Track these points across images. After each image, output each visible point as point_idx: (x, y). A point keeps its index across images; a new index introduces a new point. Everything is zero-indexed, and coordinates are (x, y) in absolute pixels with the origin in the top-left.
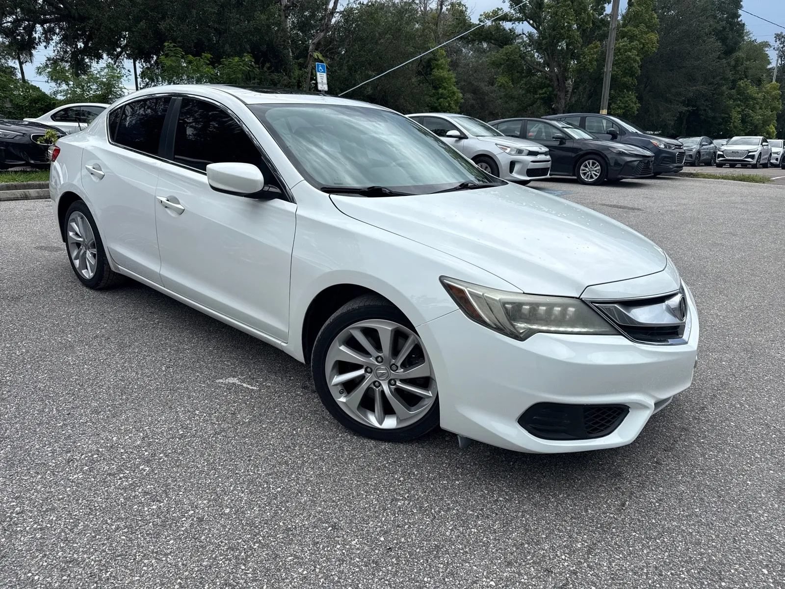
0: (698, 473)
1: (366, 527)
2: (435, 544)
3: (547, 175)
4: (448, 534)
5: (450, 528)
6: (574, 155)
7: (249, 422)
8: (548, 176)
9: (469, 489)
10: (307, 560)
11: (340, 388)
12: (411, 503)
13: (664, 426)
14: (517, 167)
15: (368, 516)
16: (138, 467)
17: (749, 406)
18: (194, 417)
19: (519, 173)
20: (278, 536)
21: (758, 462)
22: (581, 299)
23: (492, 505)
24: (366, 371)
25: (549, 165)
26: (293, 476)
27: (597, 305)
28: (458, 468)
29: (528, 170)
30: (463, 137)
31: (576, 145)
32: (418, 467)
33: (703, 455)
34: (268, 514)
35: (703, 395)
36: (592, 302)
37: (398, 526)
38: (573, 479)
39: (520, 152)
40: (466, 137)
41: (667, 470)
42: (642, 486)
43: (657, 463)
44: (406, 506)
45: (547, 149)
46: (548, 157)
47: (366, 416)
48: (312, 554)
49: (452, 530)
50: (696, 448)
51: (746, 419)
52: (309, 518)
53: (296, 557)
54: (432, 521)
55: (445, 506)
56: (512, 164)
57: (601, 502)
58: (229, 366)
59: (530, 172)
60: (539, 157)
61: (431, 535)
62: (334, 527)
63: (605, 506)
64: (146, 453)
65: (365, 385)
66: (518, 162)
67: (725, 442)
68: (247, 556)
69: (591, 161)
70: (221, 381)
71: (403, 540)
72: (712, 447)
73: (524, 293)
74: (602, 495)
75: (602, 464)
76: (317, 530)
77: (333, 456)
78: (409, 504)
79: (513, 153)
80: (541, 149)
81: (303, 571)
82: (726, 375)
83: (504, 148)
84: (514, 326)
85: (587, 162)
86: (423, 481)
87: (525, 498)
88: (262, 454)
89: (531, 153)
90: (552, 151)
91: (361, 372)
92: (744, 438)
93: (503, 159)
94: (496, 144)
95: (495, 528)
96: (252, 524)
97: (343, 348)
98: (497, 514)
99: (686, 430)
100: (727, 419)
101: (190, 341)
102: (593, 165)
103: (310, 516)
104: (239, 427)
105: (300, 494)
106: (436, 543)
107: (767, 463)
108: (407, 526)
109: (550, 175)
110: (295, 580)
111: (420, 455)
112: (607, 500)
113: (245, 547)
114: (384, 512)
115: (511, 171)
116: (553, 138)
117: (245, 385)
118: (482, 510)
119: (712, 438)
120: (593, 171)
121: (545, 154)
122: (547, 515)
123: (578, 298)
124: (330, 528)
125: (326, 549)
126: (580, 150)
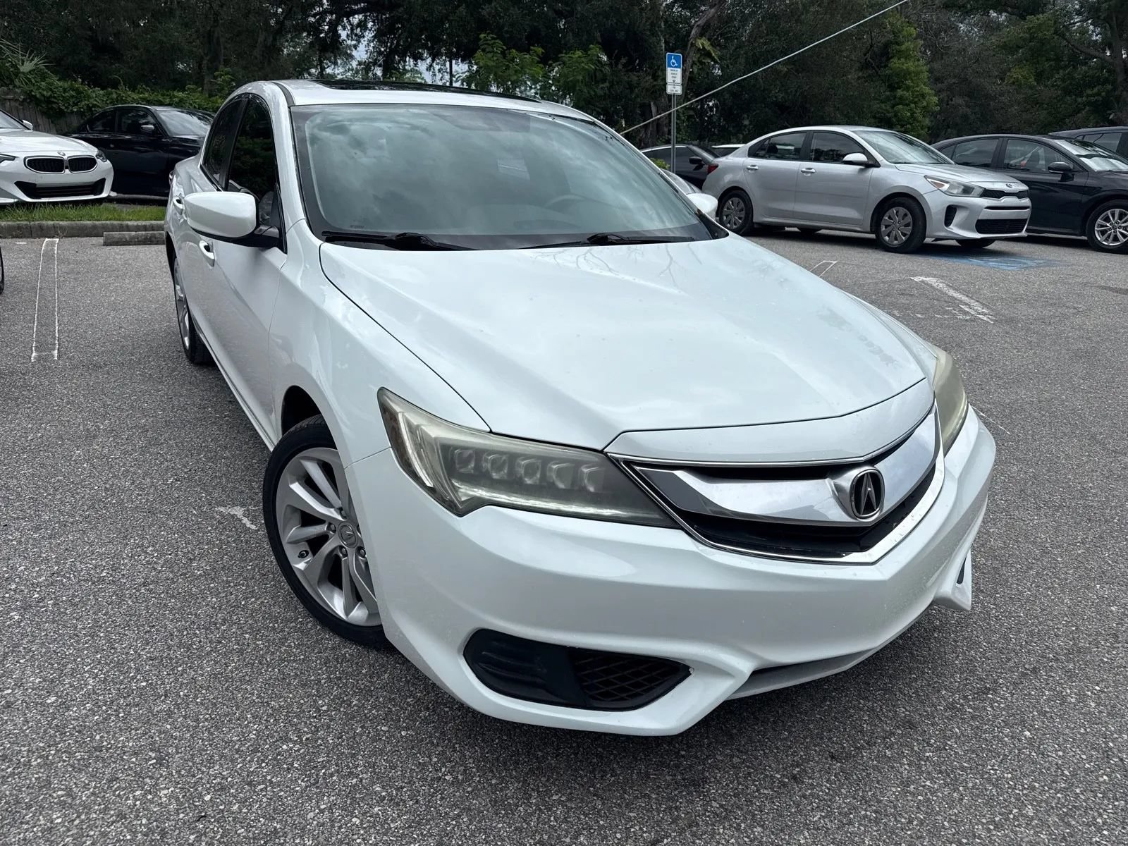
0: (865, 816)
1: (203, 773)
2: (275, 828)
3: (1021, 231)
4: (311, 815)
5: (322, 807)
6: (1085, 199)
7: (200, 575)
8: (1024, 233)
9: (413, 748)
10: (78, 802)
11: (305, 547)
12: (303, 750)
13: (872, 710)
14: (959, 217)
15: (222, 756)
16: (9, 613)
17: (1098, 705)
18: (139, 556)
19: (962, 226)
20: (77, 754)
21: (1019, 826)
22: (606, 454)
23: (423, 785)
24: (329, 528)
25: (1025, 214)
26: (180, 669)
27: (637, 468)
28: (428, 709)
29: (978, 221)
30: (872, 164)
31: (1090, 182)
32: (366, 693)
33: (905, 784)
34: (96, 718)
35: (1011, 664)
36: (629, 463)
37: (250, 784)
38: (604, 771)
39: (967, 190)
40: (877, 165)
41: (804, 796)
42: (725, 816)
43: (794, 777)
44: (290, 755)
45: (1024, 187)
46: (1026, 202)
47: (331, 599)
48: (93, 794)
49: (322, 811)
50: (902, 765)
51: (1067, 731)
52: (141, 738)
53: (70, 794)
54: (307, 787)
55: (348, 767)
56: (951, 211)
57: (617, 826)
58: (253, 488)
59: (982, 226)
60: (1005, 201)
61: (284, 810)
62: (160, 761)
63: (619, 836)
64: (36, 596)
65: (327, 548)
66: (963, 207)
67: (979, 769)
68: (13, 774)
69: (1117, 211)
70: (222, 509)
71: (235, 808)
72: (941, 772)
73: (491, 432)
74: (631, 814)
75: (683, 756)
76: (134, 760)
77: (262, 649)
78: (298, 750)
79: (955, 192)
80: (1010, 186)
81: (58, 818)
82: (1098, 634)
83: (938, 183)
84: (455, 489)
85: (1109, 212)
86: (352, 719)
87: (491, 785)
88: (170, 626)
89: (987, 193)
90: (1036, 191)
91: (324, 528)
92: (1027, 768)
93: (935, 202)
94: (926, 177)
95: (392, 825)
96: (60, 729)
97: (297, 488)
98: (417, 802)
99: (911, 725)
100: (1023, 722)
101: (239, 448)
102: (1120, 219)
103: (146, 734)
104: (180, 580)
105: (163, 697)
106: (278, 826)
107: (1036, 833)
108: (262, 786)
109: (1027, 230)
110: (35, 829)
111: (386, 676)
112: (632, 827)
113: (22, 760)
114: (249, 755)
115: (948, 221)
116: (1050, 168)
117: (245, 520)
118: (399, 789)
119: (956, 753)
120: (1120, 227)
121: (1019, 195)
122: (500, 826)
123: (601, 452)
124: (155, 761)
125: (117, 793)
126: (1098, 189)
